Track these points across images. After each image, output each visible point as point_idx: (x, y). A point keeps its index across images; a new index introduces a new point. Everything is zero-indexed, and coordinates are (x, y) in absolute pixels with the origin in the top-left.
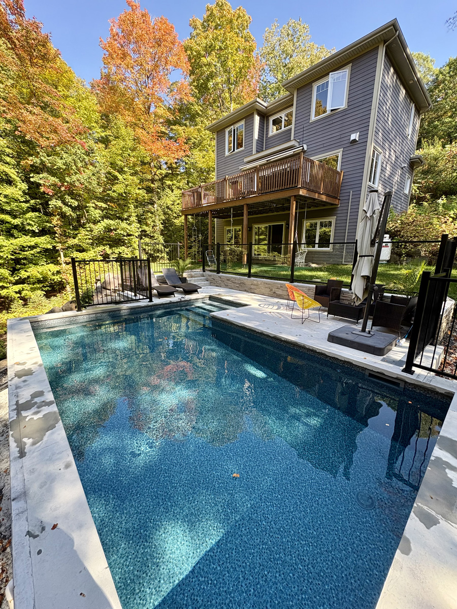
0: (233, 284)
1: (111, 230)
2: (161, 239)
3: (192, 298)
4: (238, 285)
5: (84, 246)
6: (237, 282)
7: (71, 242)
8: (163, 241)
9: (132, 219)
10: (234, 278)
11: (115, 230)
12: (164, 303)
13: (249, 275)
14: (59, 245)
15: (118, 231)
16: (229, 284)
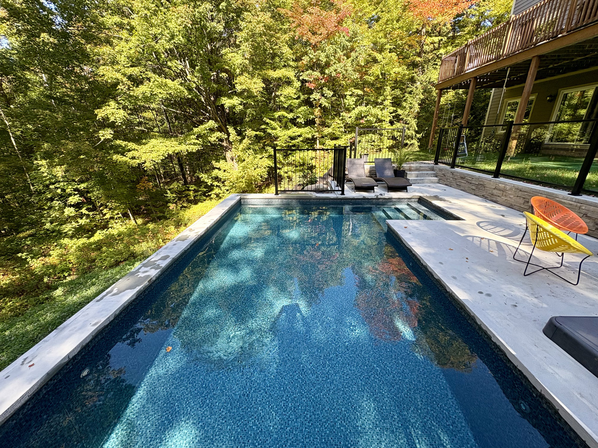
0: (467, 185)
1: (362, 118)
2: (414, 123)
3: (393, 197)
4: (474, 188)
5: (338, 133)
6: (473, 182)
7: (327, 131)
8: (415, 125)
9: (387, 103)
10: (472, 177)
11: (366, 117)
12: (356, 198)
13: (497, 173)
14: (317, 134)
15: (368, 117)
16: (463, 184)
